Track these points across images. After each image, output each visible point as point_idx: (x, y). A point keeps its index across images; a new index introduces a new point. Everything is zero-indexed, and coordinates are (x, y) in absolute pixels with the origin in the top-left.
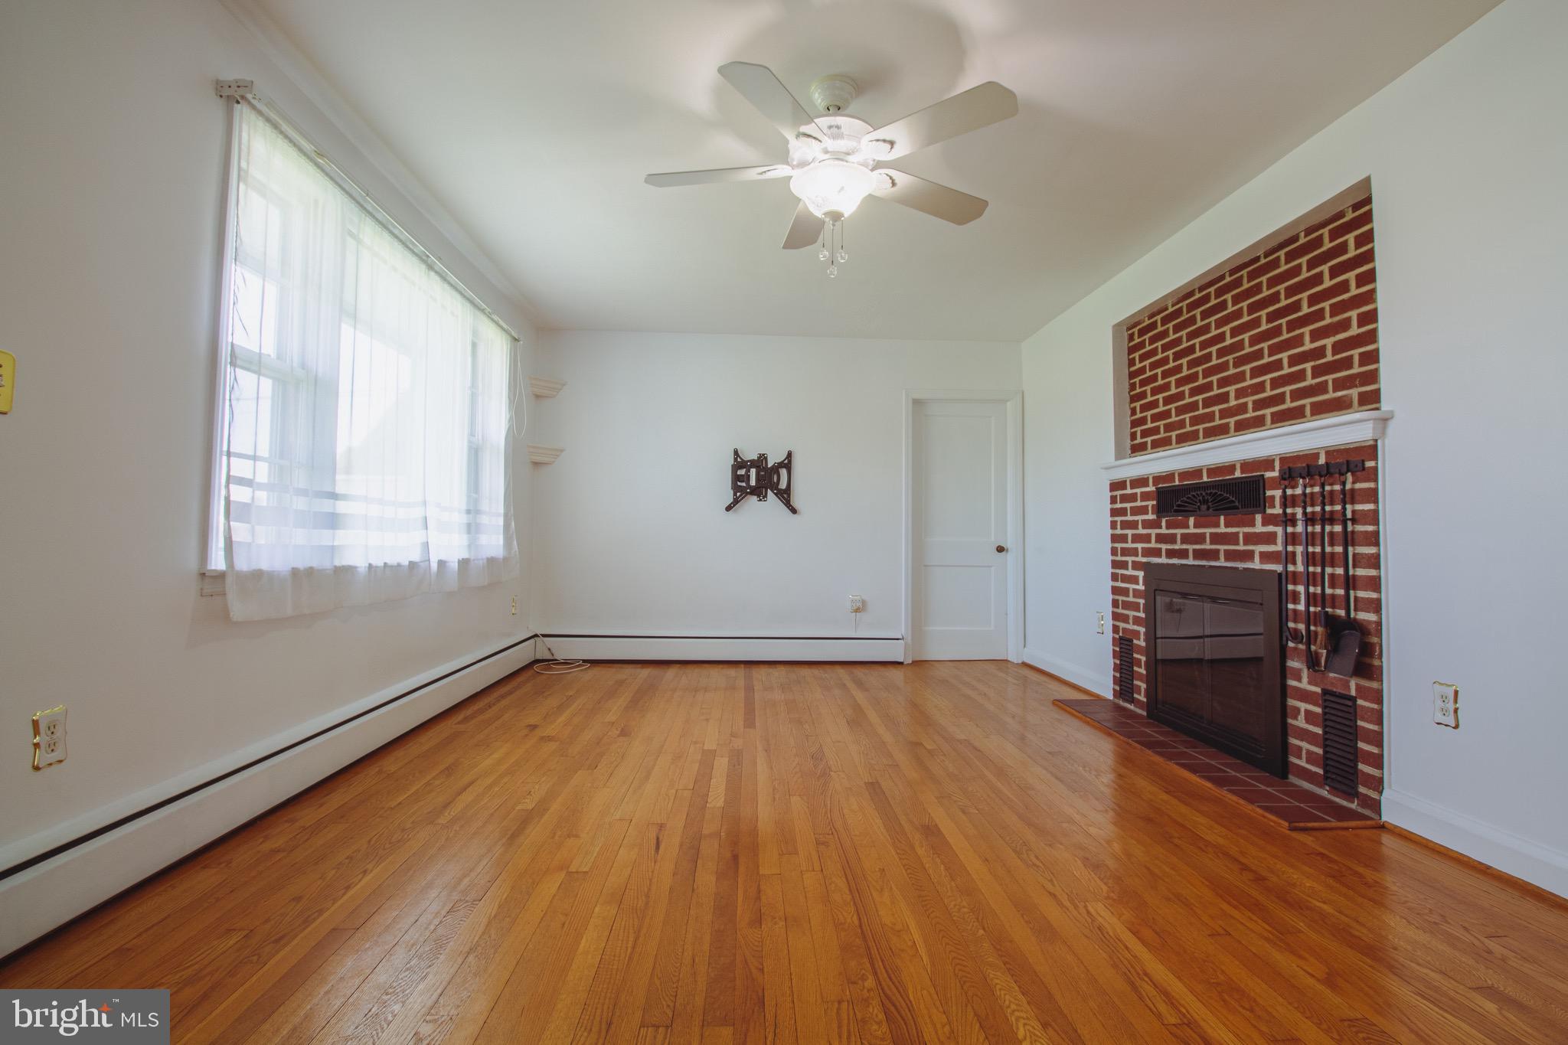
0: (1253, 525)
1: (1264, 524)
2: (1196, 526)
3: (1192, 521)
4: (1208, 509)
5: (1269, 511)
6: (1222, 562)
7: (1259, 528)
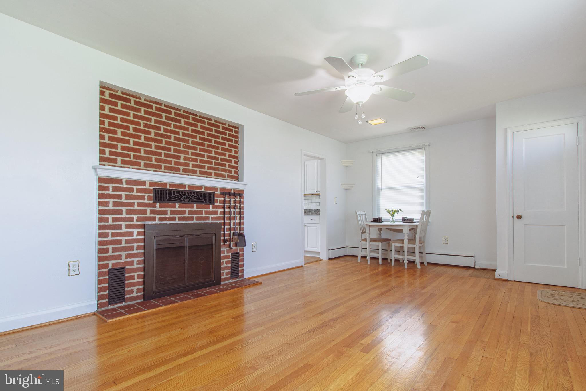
0: (209, 208)
1: (213, 208)
2: (179, 207)
3: (177, 205)
4: (189, 201)
5: (215, 204)
6: (195, 221)
7: (211, 209)
